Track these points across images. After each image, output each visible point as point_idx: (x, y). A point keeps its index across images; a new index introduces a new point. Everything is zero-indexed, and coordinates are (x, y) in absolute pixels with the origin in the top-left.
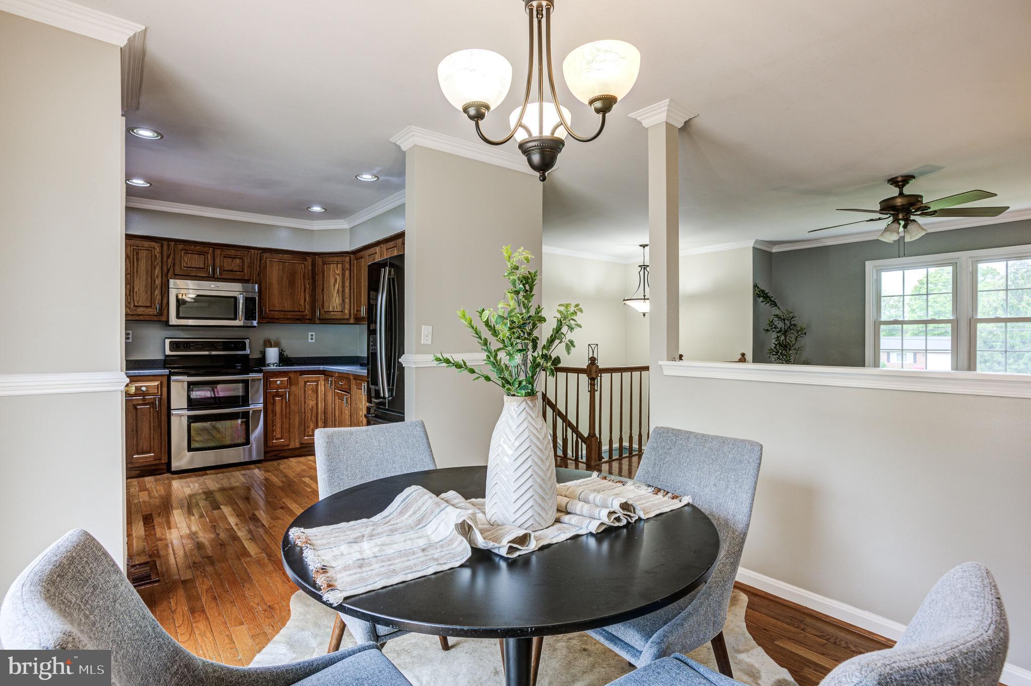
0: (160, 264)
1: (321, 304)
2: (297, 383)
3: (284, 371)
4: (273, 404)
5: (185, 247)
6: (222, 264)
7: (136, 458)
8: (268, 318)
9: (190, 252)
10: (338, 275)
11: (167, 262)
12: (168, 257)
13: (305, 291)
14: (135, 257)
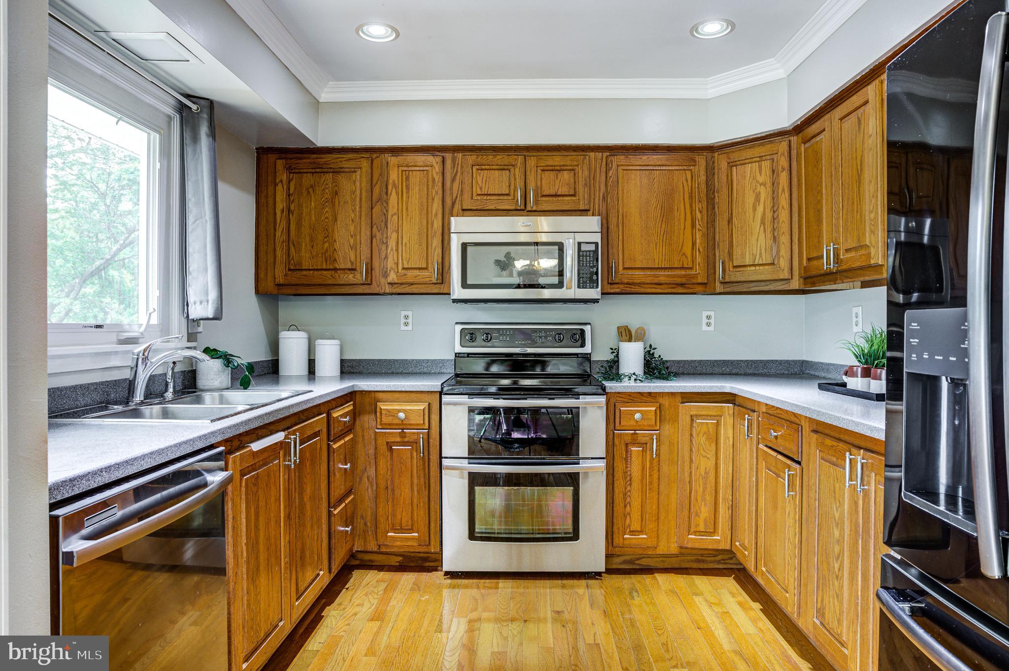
0: (440, 192)
1: (726, 250)
2: (675, 420)
3: (650, 393)
4: (626, 459)
5: (479, 159)
6: (539, 183)
7: (391, 537)
8: (622, 283)
9: (487, 167)
10: (763, 184)
11: (451, 189)
12: (453, 180)
13: (693, 226)
14: (404, 184)
